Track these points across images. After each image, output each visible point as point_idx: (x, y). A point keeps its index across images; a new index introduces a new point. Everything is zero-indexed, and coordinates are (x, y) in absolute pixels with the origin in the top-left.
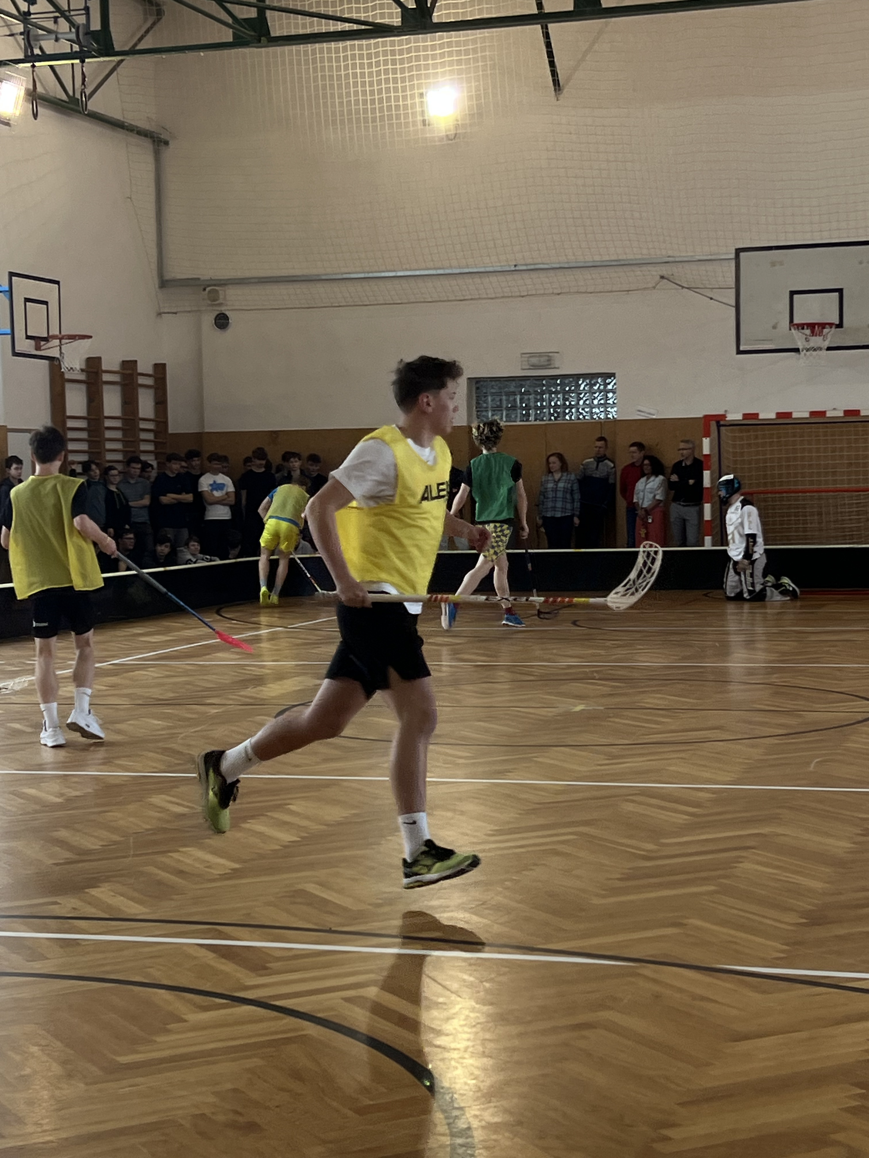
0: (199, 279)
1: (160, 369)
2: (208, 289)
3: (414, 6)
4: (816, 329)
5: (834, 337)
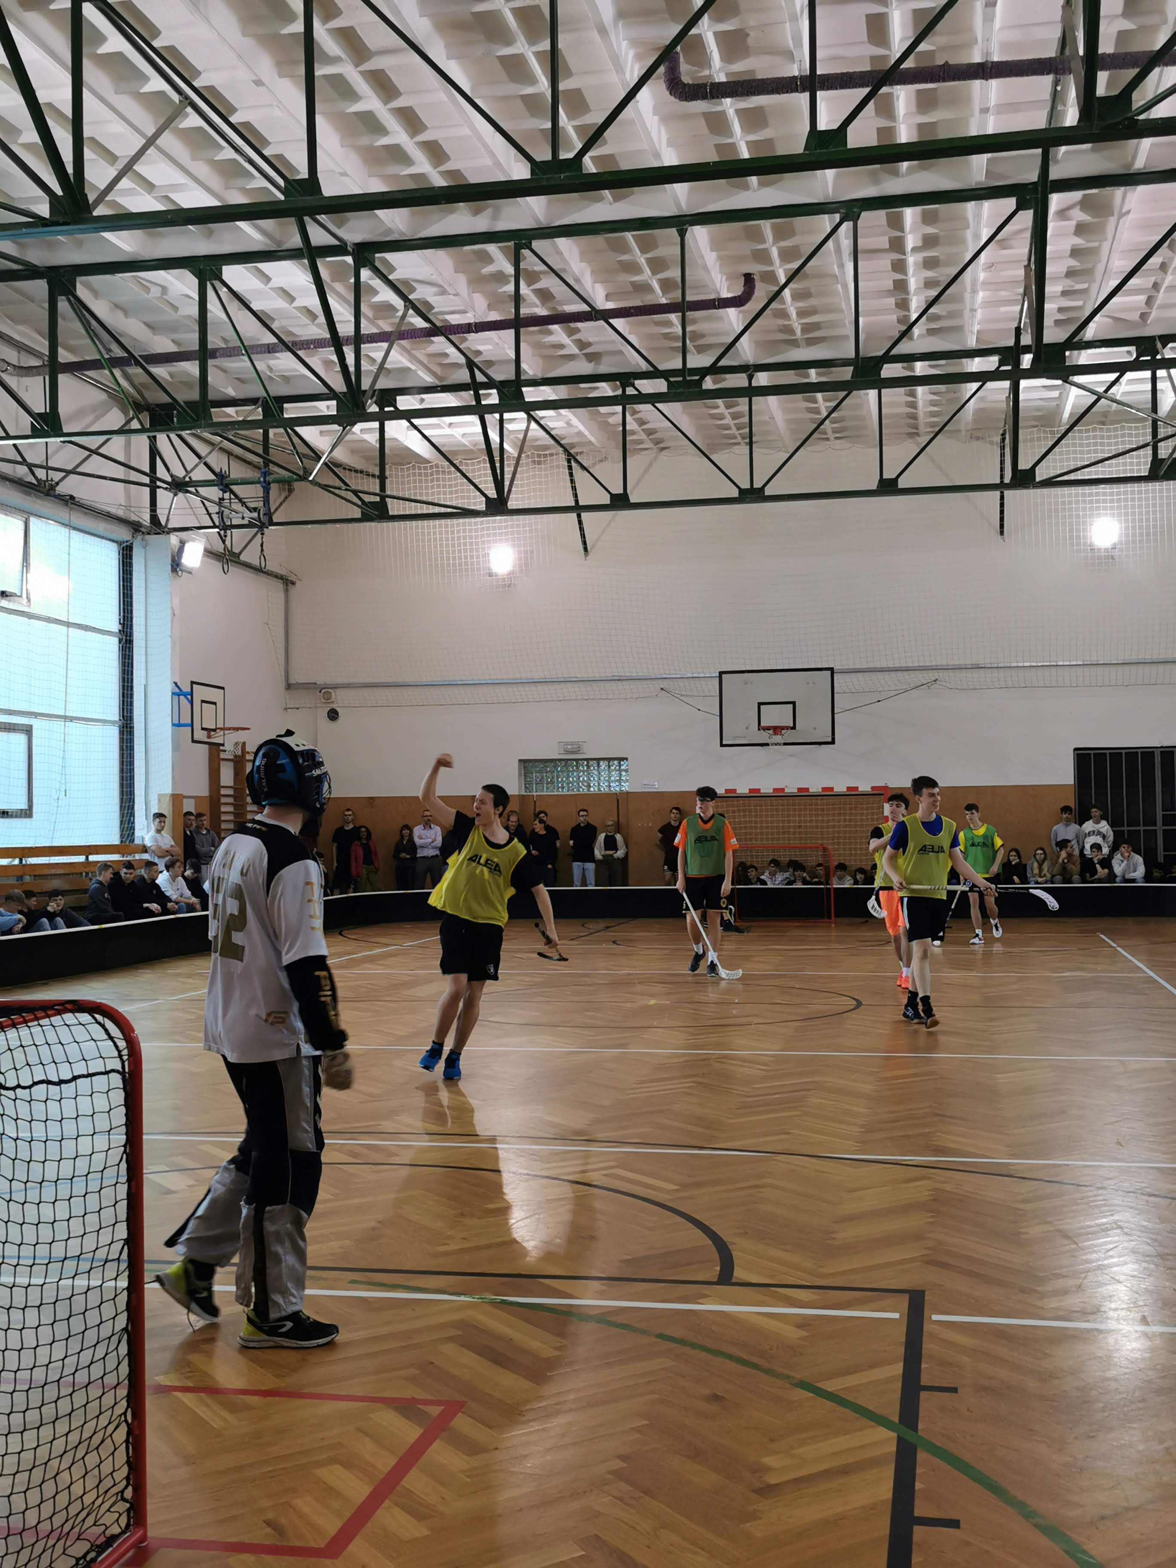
0: (315, 683)
2: (323, 691)
3: (496, 496)
4: (777, 730)
5: (789, 736)
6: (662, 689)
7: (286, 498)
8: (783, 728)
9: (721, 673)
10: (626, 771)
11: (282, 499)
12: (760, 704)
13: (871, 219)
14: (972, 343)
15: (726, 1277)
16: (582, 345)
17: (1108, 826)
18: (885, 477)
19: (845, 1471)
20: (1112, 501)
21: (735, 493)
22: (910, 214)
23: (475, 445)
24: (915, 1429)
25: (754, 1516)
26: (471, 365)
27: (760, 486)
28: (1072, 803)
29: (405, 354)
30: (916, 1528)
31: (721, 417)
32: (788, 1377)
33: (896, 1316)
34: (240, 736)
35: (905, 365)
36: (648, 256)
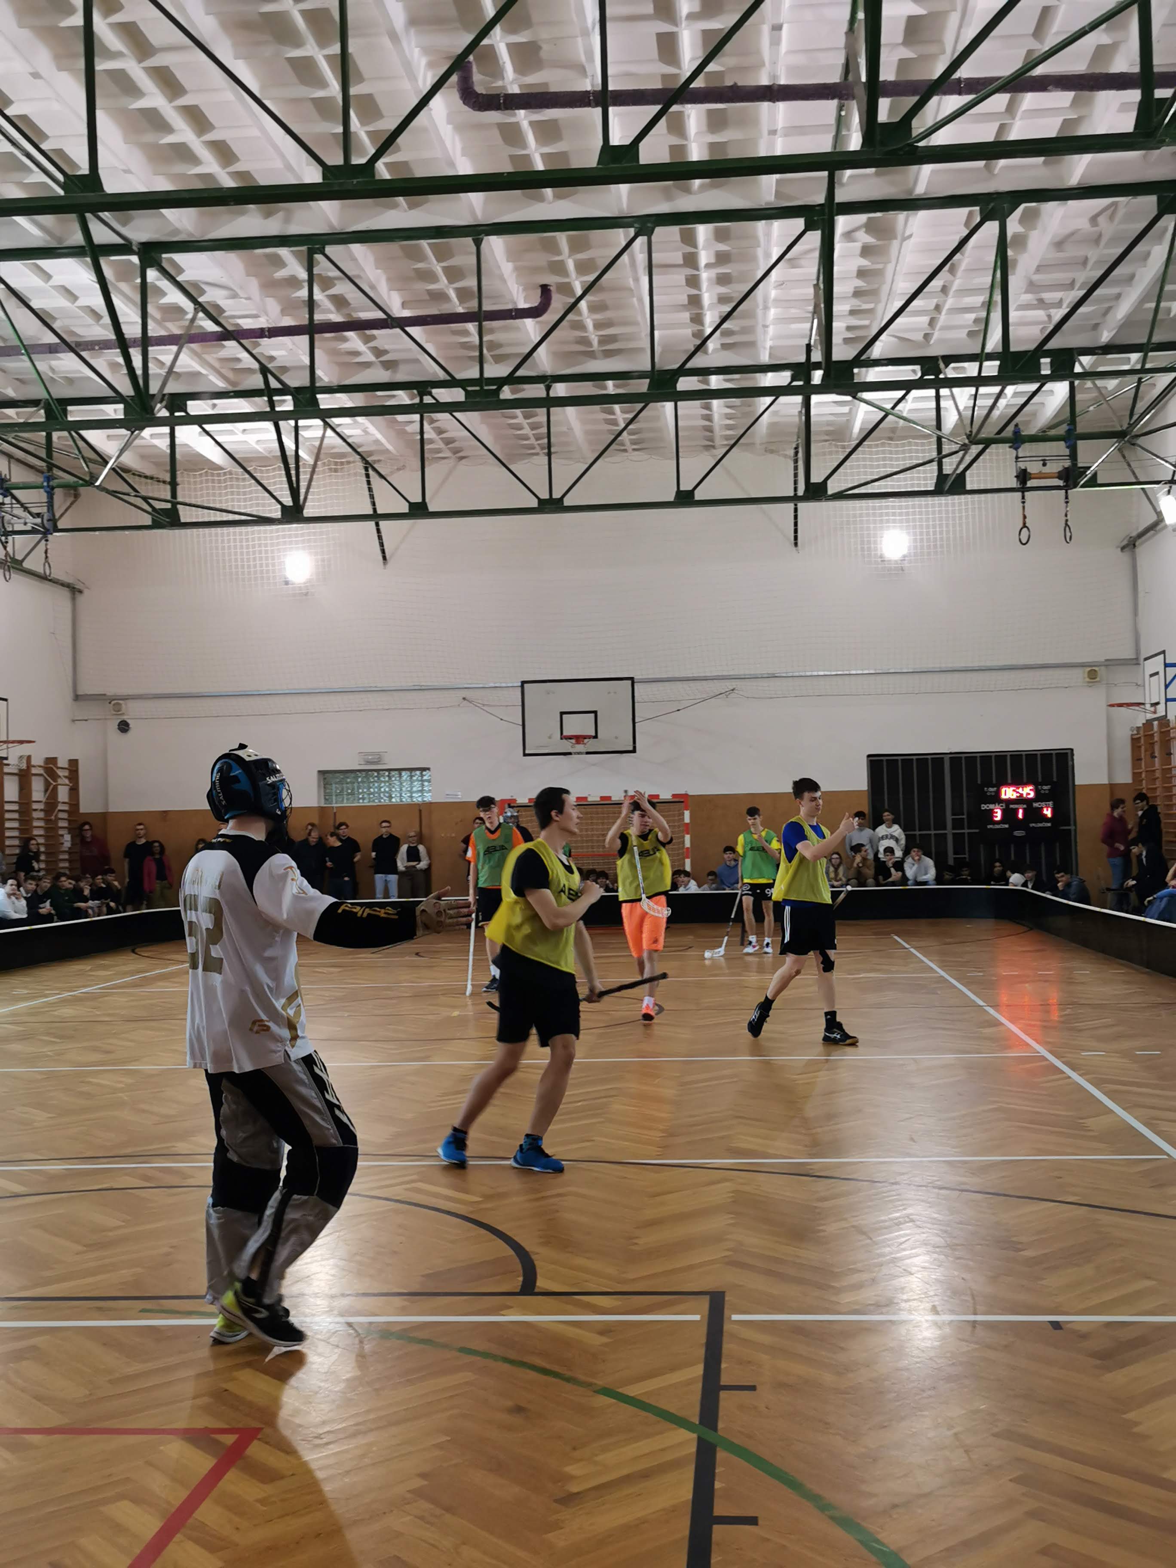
0: (105, 695)
1: (74, 765)
2: (113, 702)
3: (291, 504)
4: (579, 739)
5: (591, 745)
6: (464, 699)
7: (72, 504)
8: (585, 737)
9: (523, 683)
10: (429, 781)
11: (68, 504)
12: (562, 713)
13: (664, 234)
14: (765, 358)
15: (529, 1287)
16: (378, 352)
17: (900, 830)
18: (682, 489)
19: (645, 1475)
20: (901, 514)
21: (534, 503)
22: (703, 231)
23: (270, 452)
24: (715, 1428)
25: (556, 1526)
26: (265, 371)
27: (559, 497)
28: (865, 808)
29: (195, 358)
30: (716, 1528)
31: (519, 427)
32: (589, 1385)
33: (697, 1317)
34: (25, 749)
35: (700, 378)
36: (444, 264)
